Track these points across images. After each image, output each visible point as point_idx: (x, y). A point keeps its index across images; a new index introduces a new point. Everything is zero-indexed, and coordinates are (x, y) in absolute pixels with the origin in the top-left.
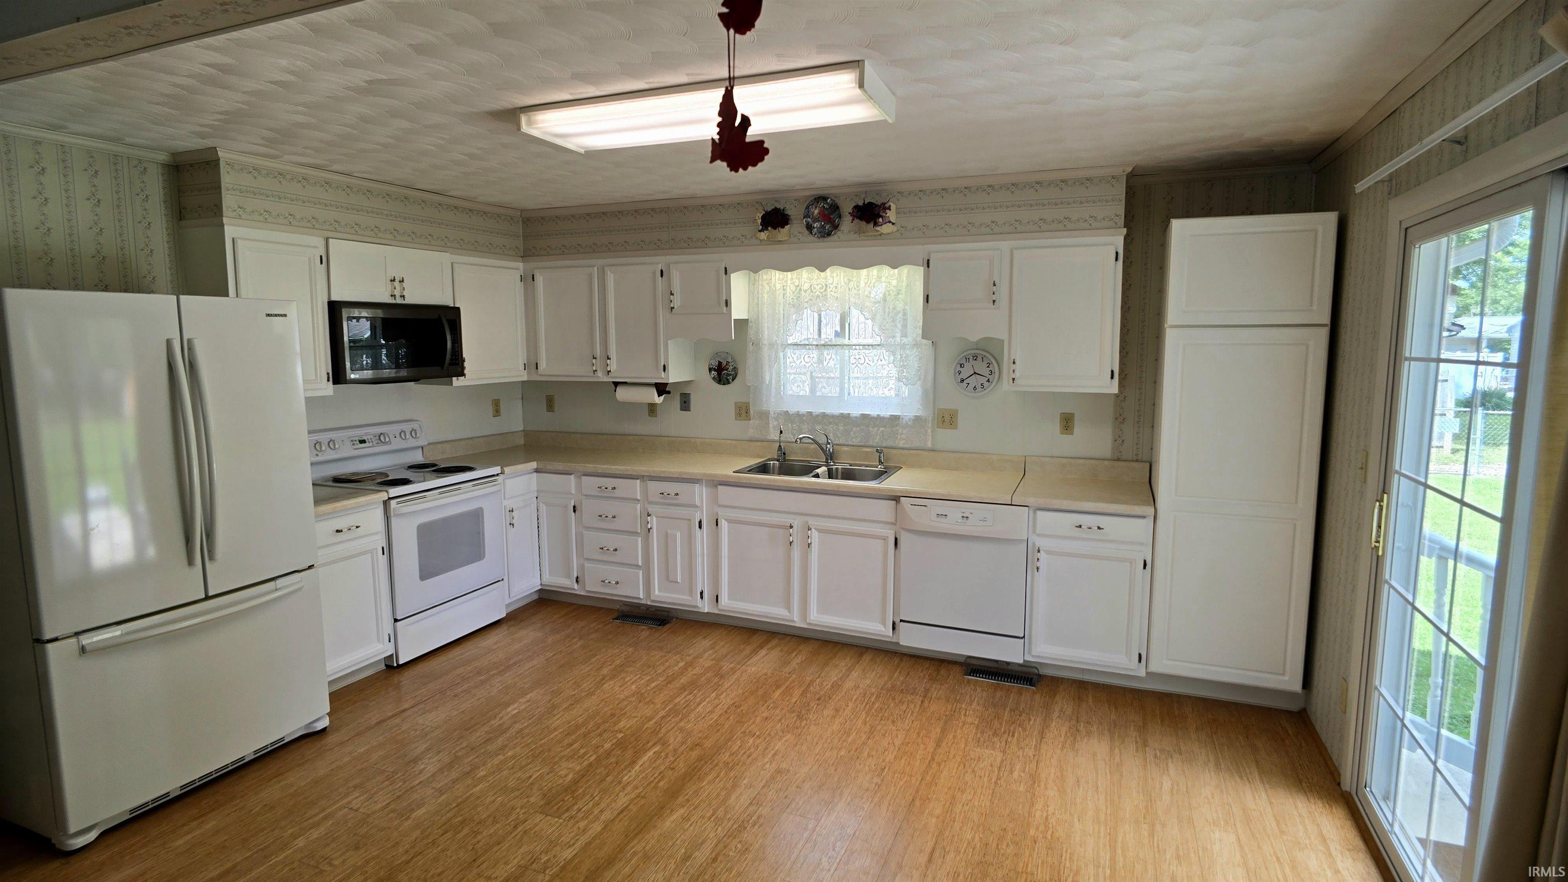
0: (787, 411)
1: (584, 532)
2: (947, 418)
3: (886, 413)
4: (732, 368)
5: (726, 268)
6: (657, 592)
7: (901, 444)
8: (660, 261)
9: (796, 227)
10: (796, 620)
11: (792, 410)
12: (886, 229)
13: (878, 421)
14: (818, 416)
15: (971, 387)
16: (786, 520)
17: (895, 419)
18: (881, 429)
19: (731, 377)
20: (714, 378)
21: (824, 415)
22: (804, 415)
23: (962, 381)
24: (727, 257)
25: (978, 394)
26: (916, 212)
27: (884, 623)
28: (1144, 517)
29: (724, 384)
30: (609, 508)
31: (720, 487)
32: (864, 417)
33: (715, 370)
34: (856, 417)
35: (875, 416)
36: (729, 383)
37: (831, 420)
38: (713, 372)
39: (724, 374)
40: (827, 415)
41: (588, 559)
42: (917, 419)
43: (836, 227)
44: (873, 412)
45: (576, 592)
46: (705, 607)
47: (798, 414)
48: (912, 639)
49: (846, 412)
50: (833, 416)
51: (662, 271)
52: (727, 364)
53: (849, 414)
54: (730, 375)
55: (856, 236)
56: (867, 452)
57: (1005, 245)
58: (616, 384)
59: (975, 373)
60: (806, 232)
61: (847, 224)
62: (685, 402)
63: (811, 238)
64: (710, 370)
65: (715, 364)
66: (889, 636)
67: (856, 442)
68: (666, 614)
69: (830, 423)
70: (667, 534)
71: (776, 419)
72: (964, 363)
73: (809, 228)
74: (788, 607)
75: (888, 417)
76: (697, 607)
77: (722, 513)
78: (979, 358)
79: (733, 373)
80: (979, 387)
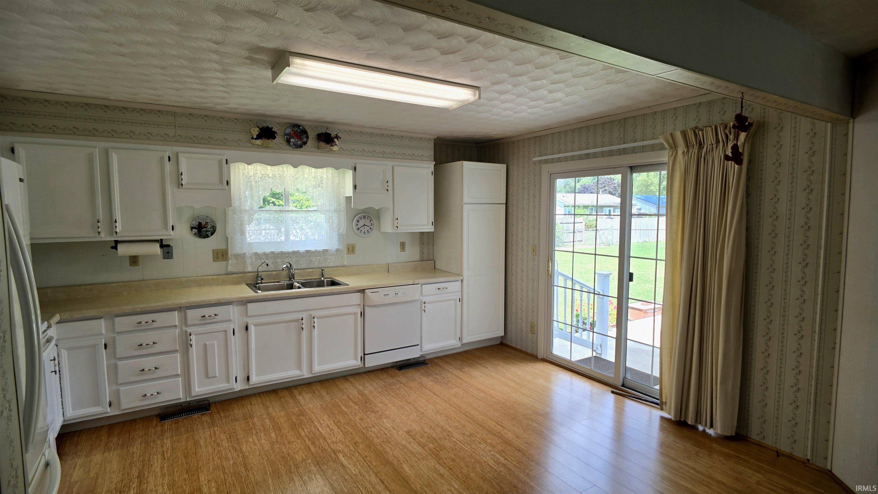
0: (256, 252)
1: (118, 363)
2: (351, 249)
3: (320, 248)
4: (210, 226)
5: (227, 160)
6: (197, 390)
7: (331, 265)
8: (169, 150)
9: (279, 140)
10: (305, 374)
11: (260, 251)
12: (335, 148)
13: (316, 253)
14: (278, 254)
15: (363, 232)
16: (299, 316)
17: (325, 251)
18: (318, 258)
19: (210, 233)
20: (195, 234)
21: (282, 253)
22: (268, 254)
23: (358, 229)
24: (228, 153)
25: (366, 236)
26: (348, 142)
27: (356, 359)
28: (458, 281)
29: (204, 238)
30: (146, 337)
31: (249, 305)
32: (307, 252)
33: (195, 228)
34: (303, 252)
35: (314, 251)
36: (208, 236)
37: (287, 255)
38: (194, 230)
39: (203, 231)
40: (285, 253)
41: (121, 384)
42: (337, 250)
43: (305, 143)
44: (313, 249)
45: (108, 415)
46: (239, 386)
47: (265, 254)
48: (372, 362)
49: (296, 250)
50: (288, 253)
51: (169, 157)
52: (206, 224)
53: (298, 251)
54: (209, 231)
55: (316, 150)
56: (310, 272)
57: (390, 163)
58: (117, 242)
59: (364, 225)
60: (285, 143)
61: (311, 142)
62: (168, 253)
63: (288, 147)
64: (192, 228)
65: (195, 224)
66: (360, 365)
67: (304, 266)
68: (206, 402)
69: (287, 257)
70: (205, 345)
71: (251, 257)
72: (359, 220)
73: (288, 141)
74: (300, 368)
75: (322, 250)
76: (234, 389)
77: (251, 321)
78: (366, 218)
79: (211, 230)
80: (366, 232)
